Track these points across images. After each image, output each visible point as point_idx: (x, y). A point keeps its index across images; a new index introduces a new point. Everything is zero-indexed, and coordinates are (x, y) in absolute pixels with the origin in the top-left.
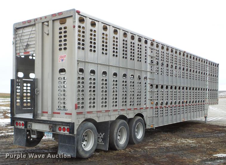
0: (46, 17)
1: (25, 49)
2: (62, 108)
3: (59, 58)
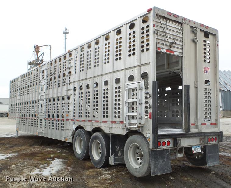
3: (204, 69)
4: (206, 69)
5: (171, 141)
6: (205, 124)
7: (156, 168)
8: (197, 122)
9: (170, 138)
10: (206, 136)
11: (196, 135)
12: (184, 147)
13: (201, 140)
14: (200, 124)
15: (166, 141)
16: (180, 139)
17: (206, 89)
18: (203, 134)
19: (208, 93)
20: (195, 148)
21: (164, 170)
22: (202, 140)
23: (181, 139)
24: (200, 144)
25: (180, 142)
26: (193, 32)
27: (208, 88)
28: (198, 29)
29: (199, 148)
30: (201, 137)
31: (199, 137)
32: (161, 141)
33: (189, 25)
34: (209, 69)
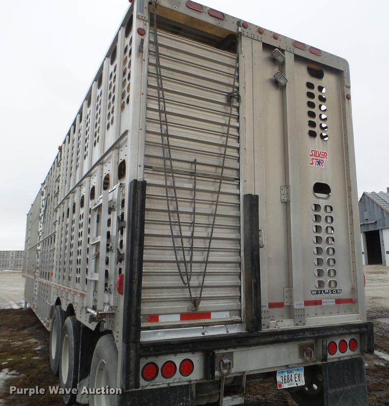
0: (276, 37)
2: (327, 288)
3: (310, 155)
4: (315, 153)
5: (197, 360)
6: (318, 303)
8: (291, 297)
9: (193, 351)
10: (319, 337)
11: (285, 337)
12: (246, 374)
13: (303, 351)
14: (298, 304)
15: (178, 360)
16: (230, 350)
17: (317, 207)
18: (307, 334)
19: (323, 218)
20: (286, 374)
22: (306, 350)
23: (232, 353)
24: (300, 361)
25: (226, 361)
26: (274, 60)
27: (322, 203)
28: (288, 53)
29: (298, 373)
30: (304, 342)
31: (298, 343)
32: (155, 362)
33: (257, 40)
34: (325, 155)
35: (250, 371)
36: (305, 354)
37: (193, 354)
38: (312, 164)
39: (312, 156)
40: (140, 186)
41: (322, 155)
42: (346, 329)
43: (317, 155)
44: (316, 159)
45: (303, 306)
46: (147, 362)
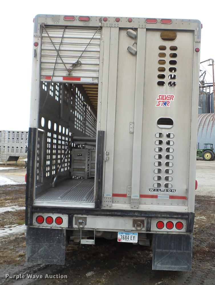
0: (130, 20)
1: (70, 71)
2: (163, 188)
3: (157, 99)
4: (162, 97)
5: (65, 218)
6: (154, 197)
7: (35, 253)
9: (63, 213)
13: (135, 223)
15: (54, 216)
16: (84, 216)
17: (161, 135)
20: (125, 235)
21: (50, 259)
23: (86, 218)
24: (133, 229)
25: (81, 221)
28: (141, 29)
29: (134, 235)
30: (137, 218)
31: (132, 218)
32: (43, 216)
33: (115, 27)
34: (172, 97)
35: (97, 229)
36: (136, 225)
37: (63, 215)
38: (159, 105)
39: (159, 99)
40: (33, 130)
41: (169, 98)
42: (169, 215)
43: (164, 98)
44: (162, 102)
45: (138, 198)
46: (38, 216)
